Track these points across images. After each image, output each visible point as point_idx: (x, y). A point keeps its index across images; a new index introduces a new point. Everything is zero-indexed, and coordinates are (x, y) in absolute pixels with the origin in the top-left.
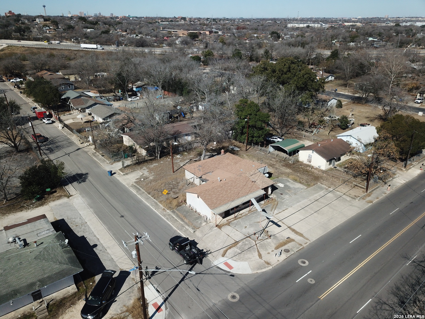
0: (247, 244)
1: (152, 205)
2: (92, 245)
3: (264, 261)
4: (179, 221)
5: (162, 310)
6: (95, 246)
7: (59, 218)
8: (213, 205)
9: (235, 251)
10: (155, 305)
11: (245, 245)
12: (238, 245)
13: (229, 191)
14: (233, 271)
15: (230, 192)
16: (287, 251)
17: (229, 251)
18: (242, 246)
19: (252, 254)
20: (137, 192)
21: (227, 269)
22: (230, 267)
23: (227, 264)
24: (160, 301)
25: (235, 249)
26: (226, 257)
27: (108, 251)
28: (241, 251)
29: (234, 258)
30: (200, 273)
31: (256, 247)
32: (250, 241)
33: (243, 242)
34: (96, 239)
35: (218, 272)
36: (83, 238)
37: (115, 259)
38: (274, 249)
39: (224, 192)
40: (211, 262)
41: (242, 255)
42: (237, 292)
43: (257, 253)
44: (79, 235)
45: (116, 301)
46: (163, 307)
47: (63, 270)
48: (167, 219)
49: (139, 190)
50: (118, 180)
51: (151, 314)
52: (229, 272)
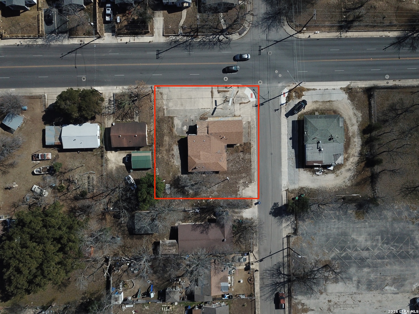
1: (255, 154)
2: (291, 140)
3: (238, 89)
10: (284, 96)
11: (238, 100)
16: (226, 87)
21: (253, 94)
22: (252, 94)
23: (252, 97)
24: (282, 96)
25: (244, 101)
29: (247, 97)
31: (236, 96)
32: (235, 101)
37: (287, 126)
38: (230, 91)
40: (256, 102)
42: (257, 83)
46: (282, 93)
51: (288, 93)
52: (254, 93)
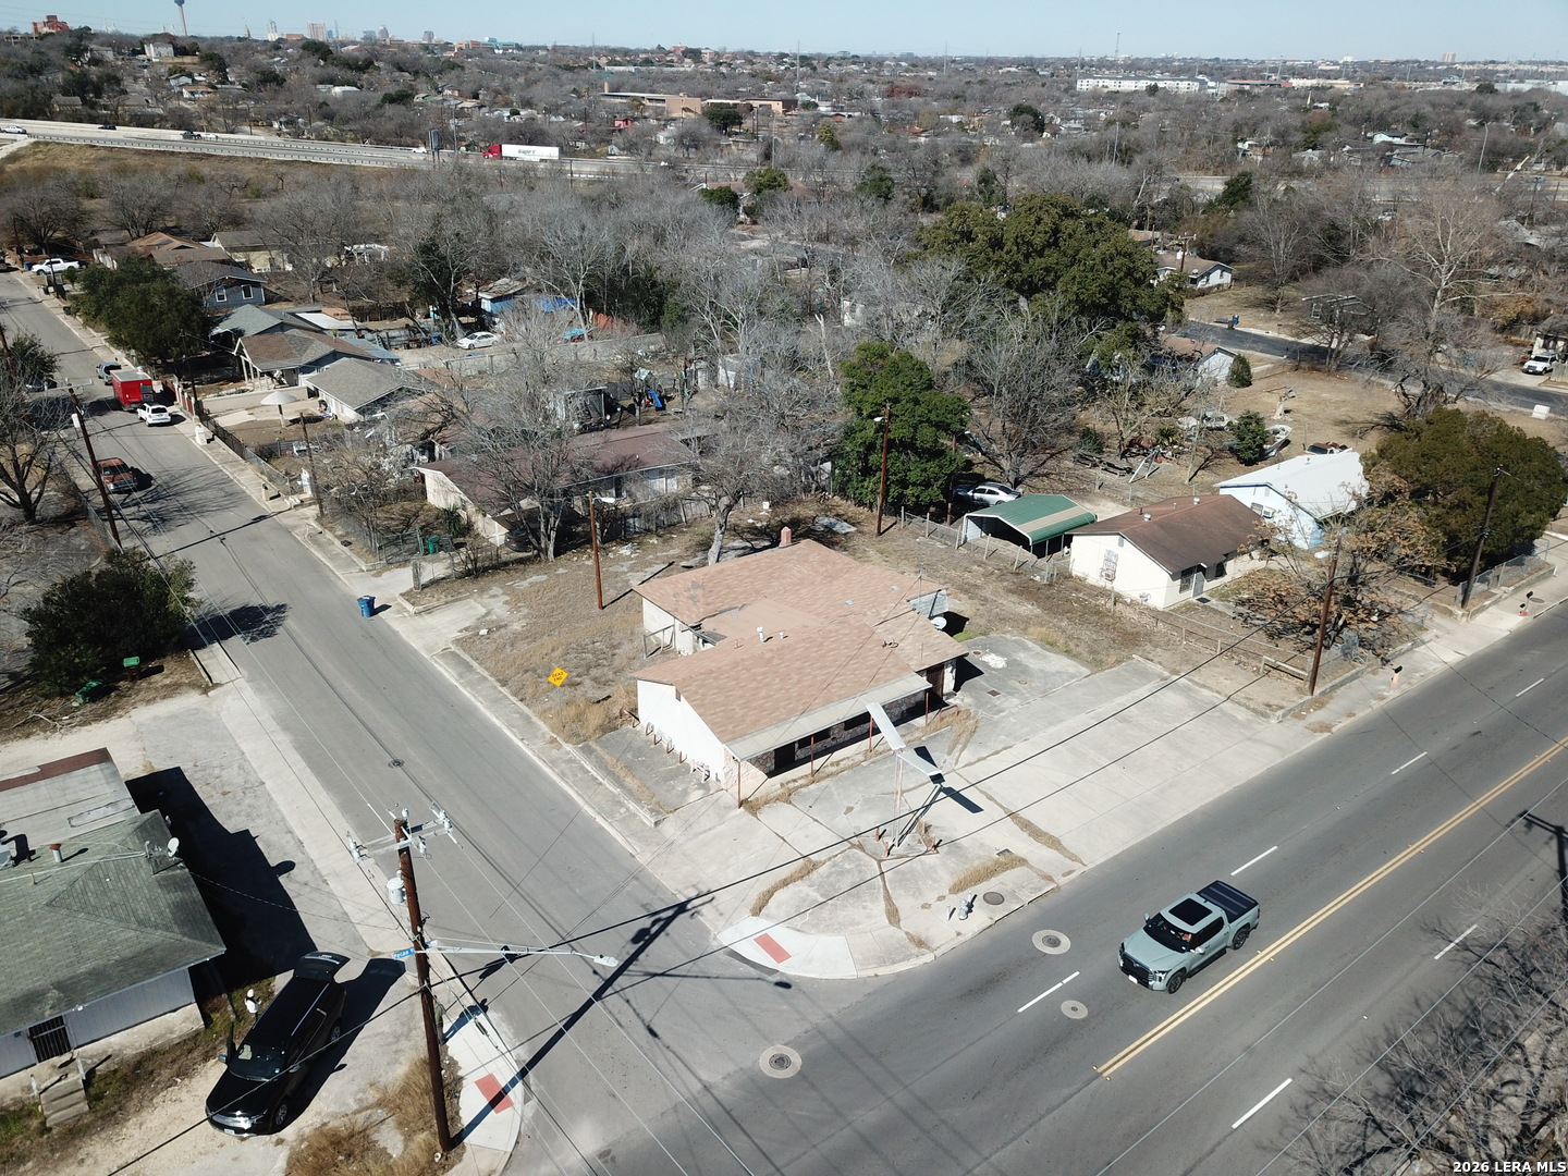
0: (848, 871)
1: (510, 726)
2: (273, 862)
3: (907, 933)
4: (605, 782)
5: (511, 1104)
6: (287, 867)
7: (162, 765)
8: (730, 727)
9: (802, 895)
10: (485, 1084)
11: (842, 873)
12: (814, 875)
13: (795, 678)
14: (788, 969)
15: (799, 682)
16: (995, 899)
17: (780, 895)
18: (828, 876)
19: (864, 908)
20: (461, 676)
21: (767, 960)
22: (779, 953)
23: (766, 943)
24: (505, 1073)
25: (801, 889)
26: (768, 917)
27: (333, 885)
28: (822, 895)
29: (798, 922)
30: (663, 974)
31: (881, 884)
32: (859, 859)
33: (835, 865)
34: (292, 842)
35: (730, 972)
36: (245, 838)
37: (355, 916)
38: (946, 892)
39: (777, 680)
40: (709, 932)
41: (825, 911)
42: (795, 1044)
43: (882, 905)
44: (232, 826)
45: (343, 1066)
46: (517, 1093)
47: (149, 950)
48: (562, 775)
49: (469, 668)
50: (396, 633)
51: (466, 1119)
52: (774, 972)
